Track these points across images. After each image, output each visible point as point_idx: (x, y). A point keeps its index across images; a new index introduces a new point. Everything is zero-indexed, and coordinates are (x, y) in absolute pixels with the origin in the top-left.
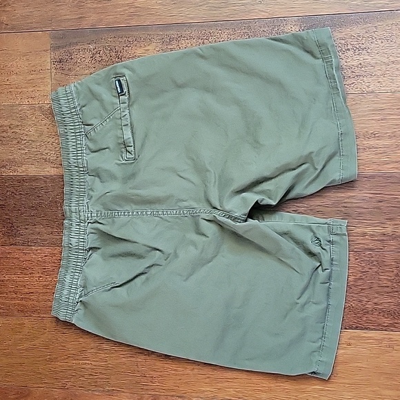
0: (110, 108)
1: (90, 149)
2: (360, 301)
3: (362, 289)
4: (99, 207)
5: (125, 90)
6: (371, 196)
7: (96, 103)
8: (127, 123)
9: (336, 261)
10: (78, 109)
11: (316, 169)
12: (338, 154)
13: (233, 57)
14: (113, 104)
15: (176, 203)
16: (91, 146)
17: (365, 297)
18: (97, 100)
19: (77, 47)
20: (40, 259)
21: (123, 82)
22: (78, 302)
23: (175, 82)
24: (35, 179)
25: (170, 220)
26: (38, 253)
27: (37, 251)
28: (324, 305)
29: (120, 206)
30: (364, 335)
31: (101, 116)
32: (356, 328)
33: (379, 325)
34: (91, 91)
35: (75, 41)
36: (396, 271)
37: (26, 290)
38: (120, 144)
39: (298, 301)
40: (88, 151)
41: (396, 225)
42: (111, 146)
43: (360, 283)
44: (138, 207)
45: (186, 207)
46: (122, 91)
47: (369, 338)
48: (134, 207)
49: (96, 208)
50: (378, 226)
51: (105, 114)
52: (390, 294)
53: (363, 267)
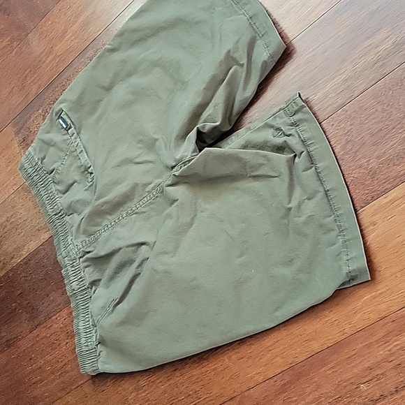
0: (64, 146)
1: (61, 192)
2: (360, 166)
3: (356, 152)
4: (83, 237)
5: (69, 122)
6: (313, 53)
7: (52, 149)
8: (80, 150)
9: (309, 139)
10: (40, 163)
11: (242, 65)
12: (258, 38)
13: (135, 31)
14: (65, 141)
15: (143, 190)
16: (60, 188)
17: (362, 157)
18: (52, 146)
19: (32, 120)
20: (62, 325)
21: (65, 117)
22: (97, 345)
23: (103, 88)
24: (37, 251)
25: (144, 210)
26: (58, 321)
27: (57, 318)
28: (321, 194)
29: (98, 225)
30: (386, 200)
31: (60, 158)
32: (373, 199)
33: (396, 178)
34: (43, 141)
35: (28, 116)
36: (380, 108)
37: (61, 365)
38: (83, 172)
39: (290, 206)
40: (61, 195)
41: (352, 62)
42: (77, 178)
43: (349, 146)
44: (114, 216)
45: (153, 189)
46: (67, 124)
47: (393, 201)
48: (110, 218)
49: (80, 240)
50: (336, 76)
51: (62, 154)
52: (388, 136)
53: (344, 128)
